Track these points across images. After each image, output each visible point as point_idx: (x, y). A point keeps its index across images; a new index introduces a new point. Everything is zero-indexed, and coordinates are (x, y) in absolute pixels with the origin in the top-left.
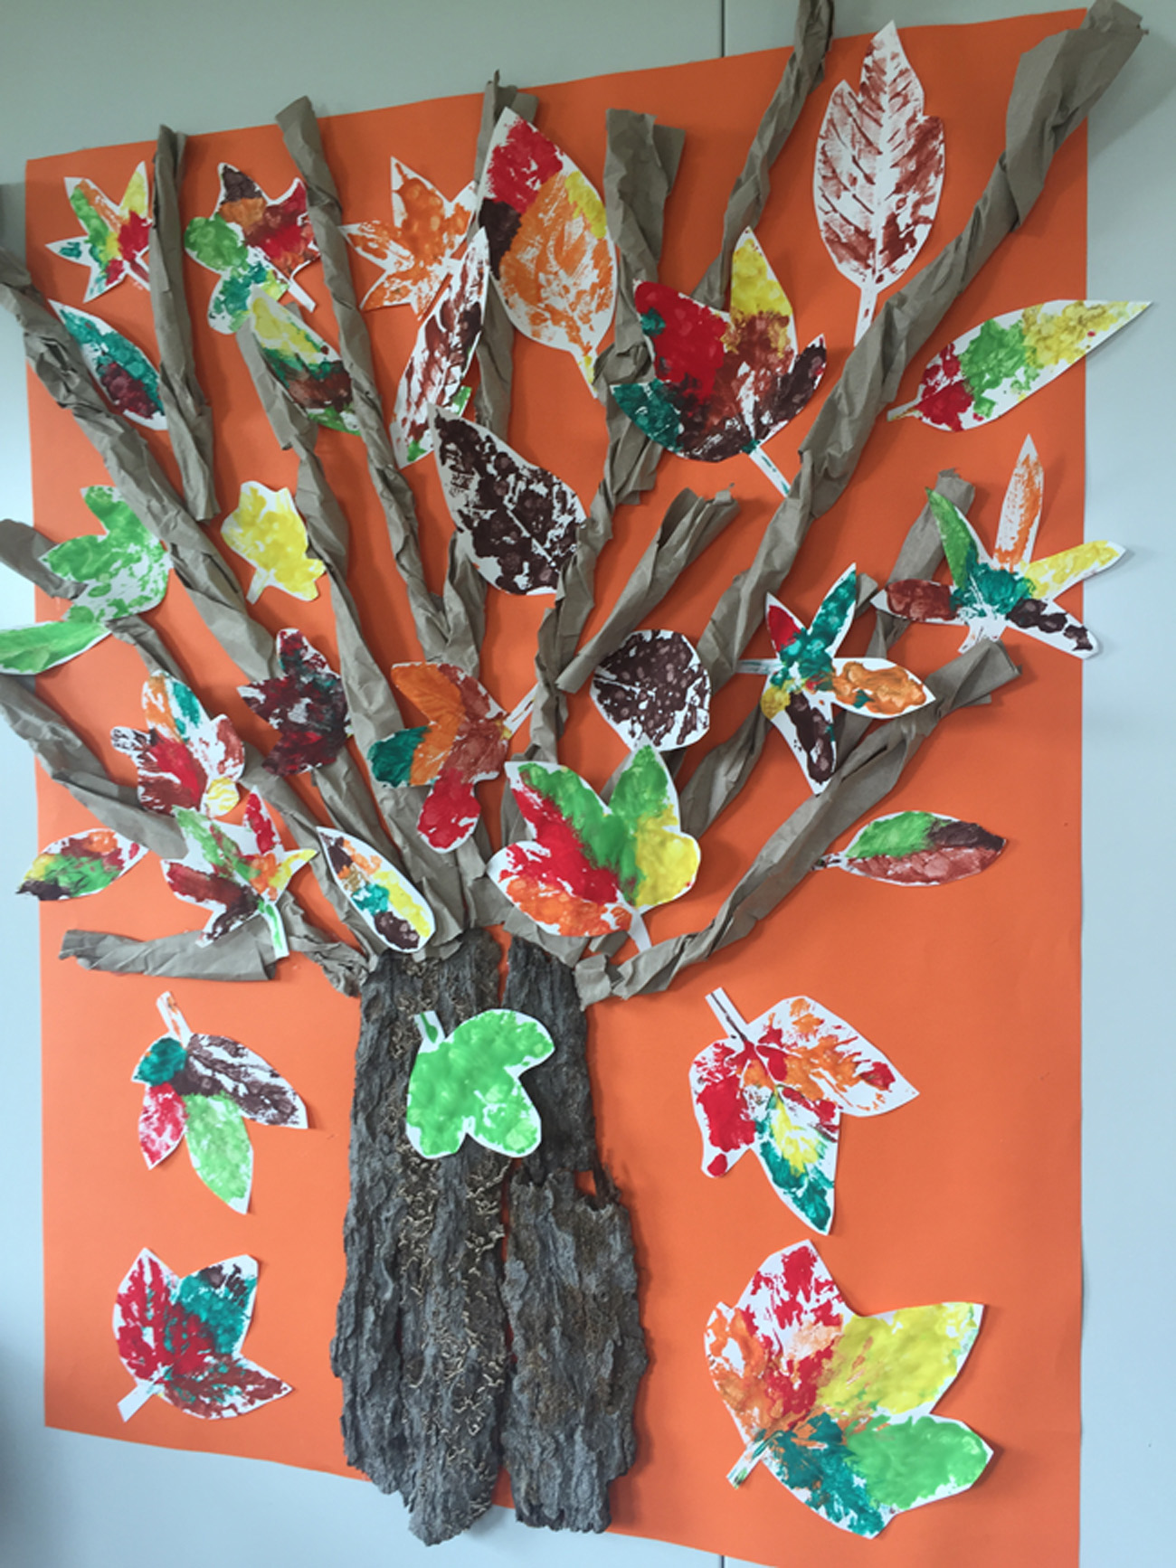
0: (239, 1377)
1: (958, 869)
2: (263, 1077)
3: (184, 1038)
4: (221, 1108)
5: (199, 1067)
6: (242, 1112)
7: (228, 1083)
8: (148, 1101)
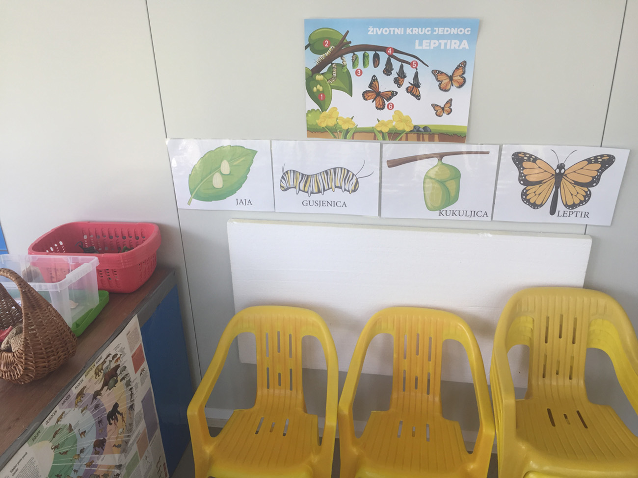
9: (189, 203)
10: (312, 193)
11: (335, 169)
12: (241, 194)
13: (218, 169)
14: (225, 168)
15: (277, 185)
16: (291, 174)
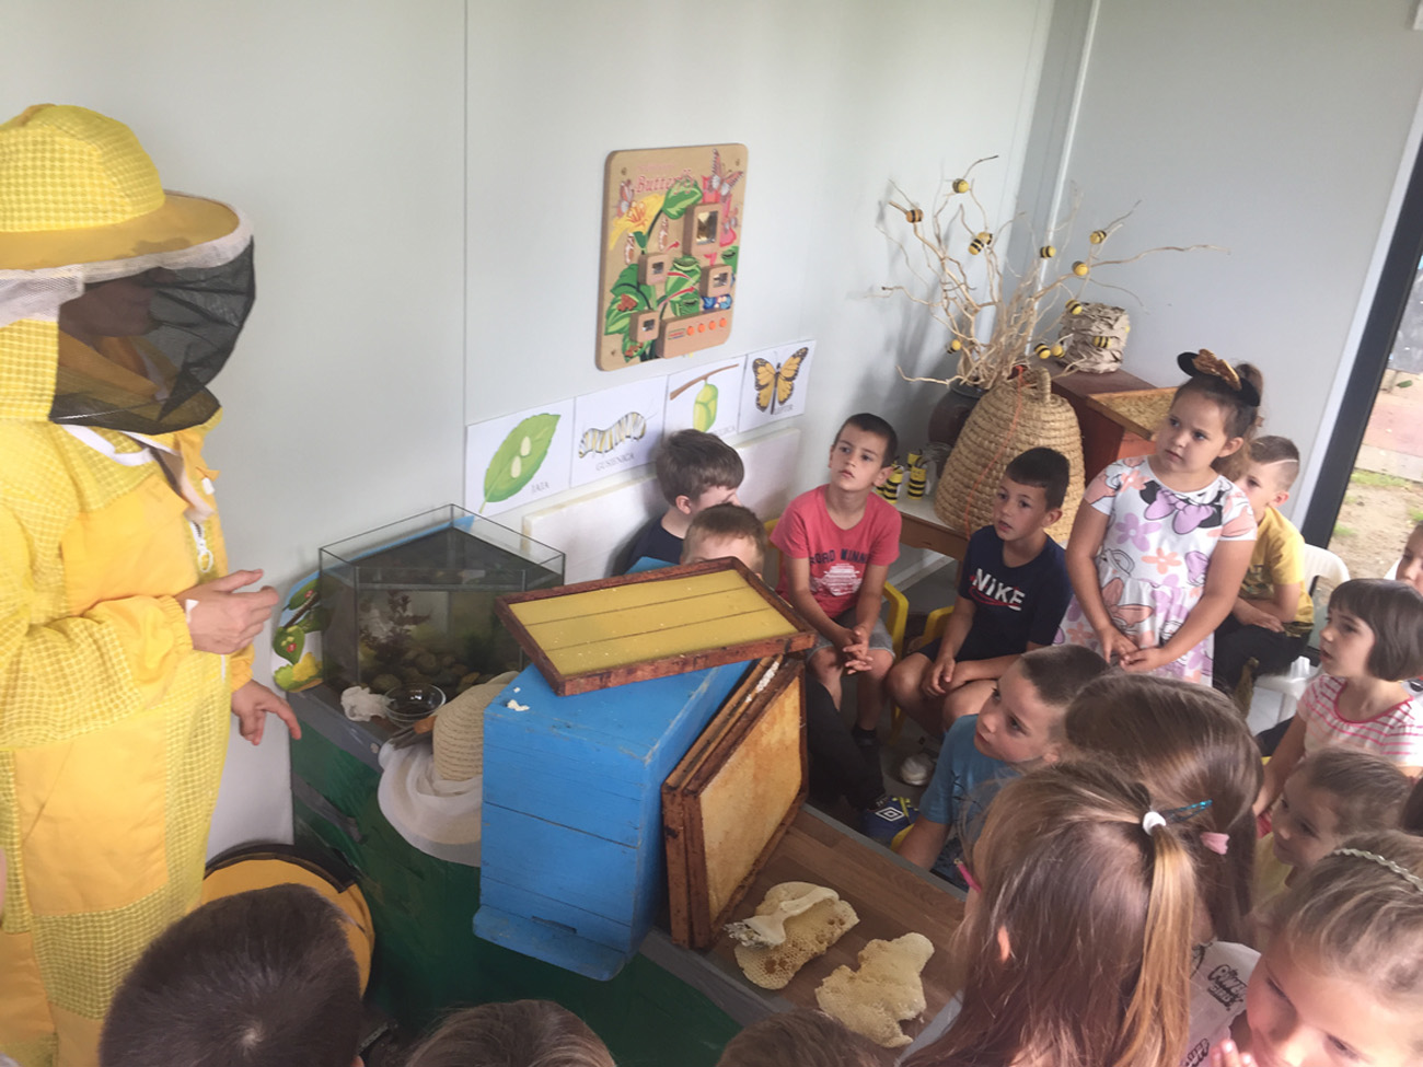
9: (481, 510)
10: (606, 451)
11: (627, 416)
12: (537, 478)
13: (516, 450)
14: (526, 448)
16: (590, 435)
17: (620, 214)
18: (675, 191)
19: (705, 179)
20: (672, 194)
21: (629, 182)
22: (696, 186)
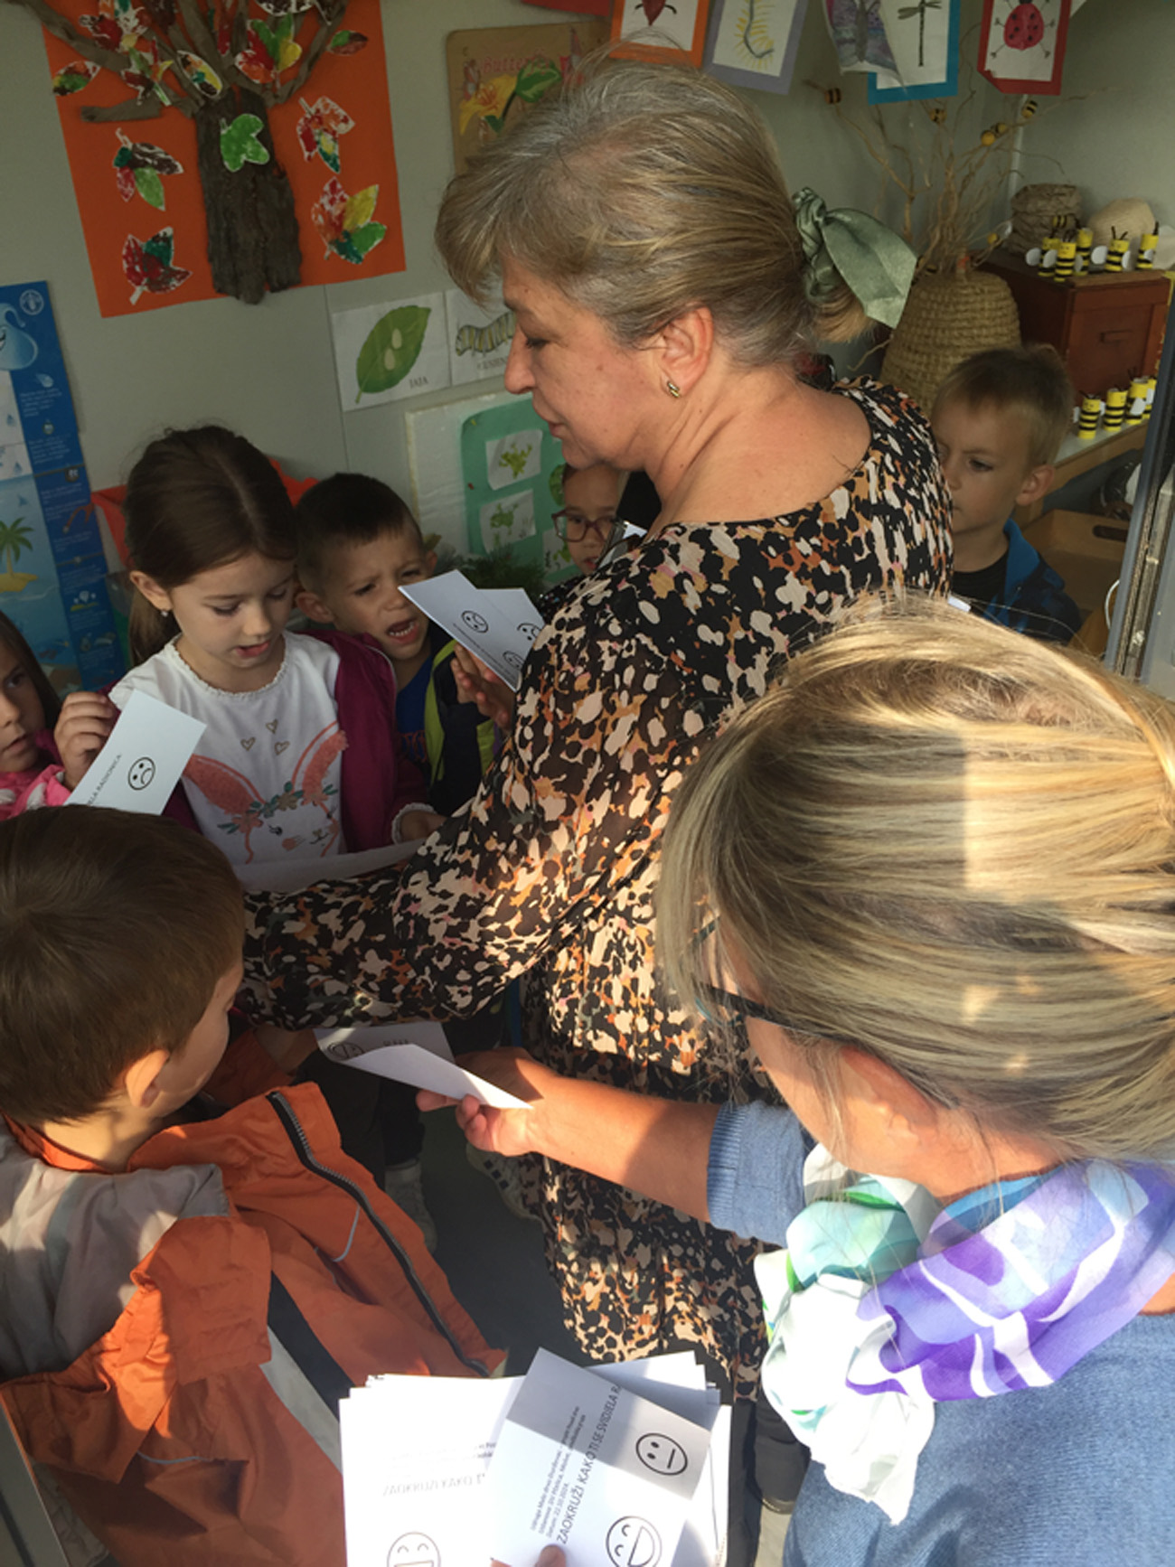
0: (173, 274)
1: (357, 49)
2: (162, 156)
3: (130, 146)
4: (148, 171)
5: (138, 157)
6: (157, 172)
7: (149, 161)
8: (119, 175)
9: (357, 401)
10: (488, 351)
12: (415, 372)
13: (387, 342)
14: (397, 340)
15: (453, 349)
16: (466, 332)
17: (468, 97)
18: (528, 71)
19: (563, 60)
20: (524, 76)
21: (472, 63)
22: (553, 66)
